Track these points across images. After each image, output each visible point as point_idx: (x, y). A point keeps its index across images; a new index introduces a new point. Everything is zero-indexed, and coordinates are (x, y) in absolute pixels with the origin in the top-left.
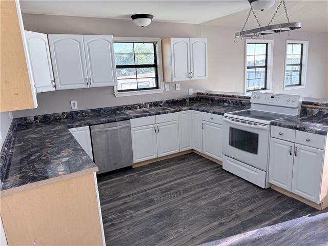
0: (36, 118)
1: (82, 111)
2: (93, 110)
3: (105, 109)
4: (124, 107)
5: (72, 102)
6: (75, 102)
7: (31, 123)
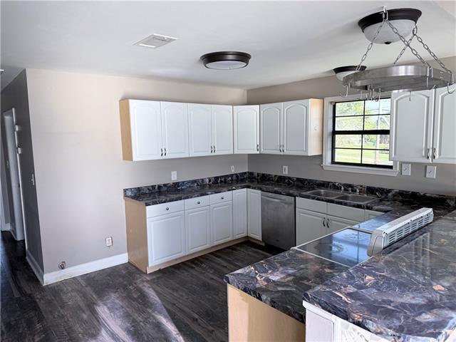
0: (258, 175)
1: (289, 178)
2: (298, 179)
3: (310, 181)
4: (331, 184)
5: (284, 167)
6: (287, 167)
7: (254, 178)
